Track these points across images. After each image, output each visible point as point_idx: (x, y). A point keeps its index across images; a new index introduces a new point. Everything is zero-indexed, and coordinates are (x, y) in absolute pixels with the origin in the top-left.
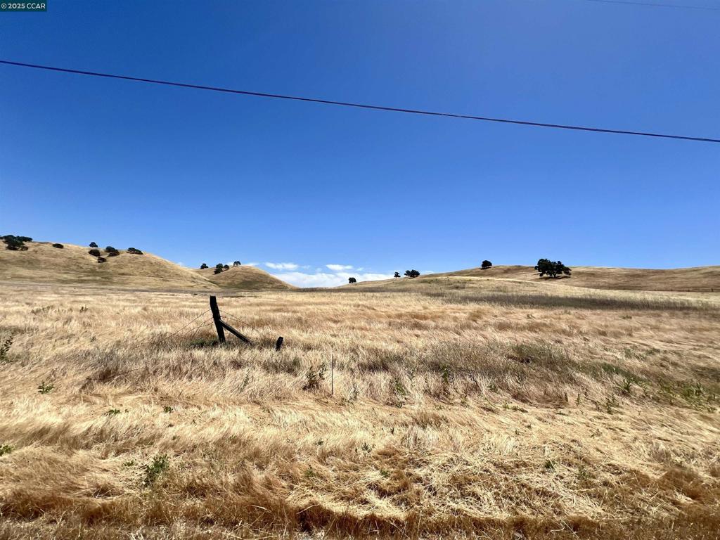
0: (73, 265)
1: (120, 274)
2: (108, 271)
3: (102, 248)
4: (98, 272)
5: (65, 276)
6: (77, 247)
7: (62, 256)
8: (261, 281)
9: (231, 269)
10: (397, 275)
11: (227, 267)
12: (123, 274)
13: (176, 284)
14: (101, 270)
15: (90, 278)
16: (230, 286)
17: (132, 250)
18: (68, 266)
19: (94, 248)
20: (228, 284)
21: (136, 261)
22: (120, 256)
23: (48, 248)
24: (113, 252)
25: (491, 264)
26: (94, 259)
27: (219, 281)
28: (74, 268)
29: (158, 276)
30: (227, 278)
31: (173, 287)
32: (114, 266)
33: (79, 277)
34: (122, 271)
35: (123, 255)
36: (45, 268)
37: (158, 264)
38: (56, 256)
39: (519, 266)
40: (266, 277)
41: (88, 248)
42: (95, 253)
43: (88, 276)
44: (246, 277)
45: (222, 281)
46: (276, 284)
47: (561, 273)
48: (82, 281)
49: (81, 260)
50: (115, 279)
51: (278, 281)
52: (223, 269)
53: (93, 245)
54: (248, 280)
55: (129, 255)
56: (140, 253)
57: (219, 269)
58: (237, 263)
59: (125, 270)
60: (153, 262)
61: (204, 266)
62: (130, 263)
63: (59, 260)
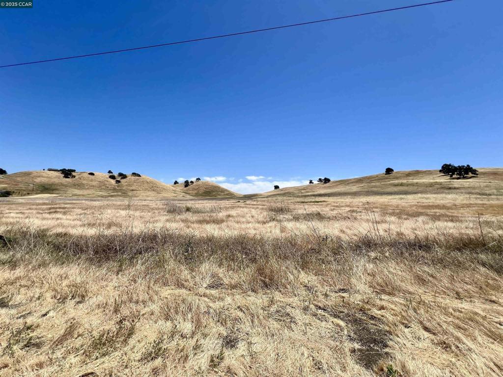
0: (102, 186)
1: (131, 190)
2: (124, 188)
3: (116, 174)
4: (118, 190)
5: (101, 193)
6: (102, 174)
7: (95, 181)
8: (216, 191)
9: (195, 184)
10: (311, 182)
11: (192, 182)
12: (133, 190)
13: (165, 195)
14: (119, 188)
15: (116, 194)
16: (197, 195)
17: (134, 174)
18: (100, 187)
19: (111, 174)
20: (195, 193)
21: (138, 181)
22: (128, 178)
23: (86, 175)
24: (123, 176)
25: (393, 170)
26: (113, 182)
27: (189, 192)
28: (104, 187)
29: (154, 190)
30: (194, 189)
31: (164, 197)
32: (126, 185)
33: (109, 193)
34: (131, 188)
35: (129, 177)
36: (88, 189)
37: (151, 182)
38: (92, 180)
39: (418, 171)
40: (219, 187)
41: (108, 175)
42: (113, 177)
43: (113, 192)
44: (206, 188)
45: (191, 192)
46: (226, 193)
47: (468, 174)
48: (112, 196)
49: (106, 183)
50: (130, 194)
51: (226, 190)
52: (190, 184)
53: (110, 172)
54: (207, 190)
55: (133, 177)
56: (139, 176)
57: (187, 184)
58: (198, 179)
59: (133, 188)
60: (148, 181)
61: (176, 183)
62: (135, 182)
63: (94, 183)
